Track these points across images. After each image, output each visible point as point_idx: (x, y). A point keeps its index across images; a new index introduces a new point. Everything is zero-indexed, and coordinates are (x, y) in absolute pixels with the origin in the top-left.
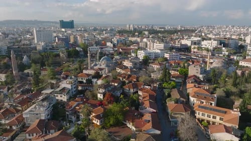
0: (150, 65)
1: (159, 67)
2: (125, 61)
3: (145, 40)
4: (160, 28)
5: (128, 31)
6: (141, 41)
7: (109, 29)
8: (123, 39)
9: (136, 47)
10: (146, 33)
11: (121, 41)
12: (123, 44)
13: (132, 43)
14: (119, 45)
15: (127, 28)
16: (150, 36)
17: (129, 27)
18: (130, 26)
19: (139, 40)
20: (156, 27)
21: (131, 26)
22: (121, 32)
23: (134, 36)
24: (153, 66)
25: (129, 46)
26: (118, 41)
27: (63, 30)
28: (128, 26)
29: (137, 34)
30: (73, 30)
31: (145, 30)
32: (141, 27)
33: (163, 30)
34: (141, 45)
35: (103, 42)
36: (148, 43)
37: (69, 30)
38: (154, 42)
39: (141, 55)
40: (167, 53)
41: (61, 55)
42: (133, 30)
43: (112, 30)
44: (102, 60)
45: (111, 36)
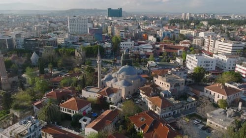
0: (206, 89)
1: (225, 98)
2: (157, 77)
3: (202, 34)
4: (223, 17)
5: (182, 21)
6: (196, 36)
7: (161, 18)
8: (172, 32)
9: (187, 45)
10: (205, 23)
11: (168, 34)
12: (169, 38)
13: (184, 37)
14: (164, 40)
15: (183, 17)
16: (210, 28)
17: (185, 16)
18: (186, 14)
19: (193, 33)
20: (218, 16)
21: (188, 15)
22: (173, 22)
23: (188, 27)
24: (213, 93)
25: (178, 42)
26: (164, 35)
27: (110, 18)
28: (183, 14)
29: (192, 24)
30: (120, 19)
31: (204, 20)
32: (200, 16)
33: (227, 19)
34: (195, 42)
35: (144, 35)
36: (207, 40)
37: (116, 19)
38: (215, 39)
39: (192, 63)
40: (241, 64)
41: (77, 54)
42: (189, 18)
43: (164, 19)
44: (120, 73)
45: (159, 26)
